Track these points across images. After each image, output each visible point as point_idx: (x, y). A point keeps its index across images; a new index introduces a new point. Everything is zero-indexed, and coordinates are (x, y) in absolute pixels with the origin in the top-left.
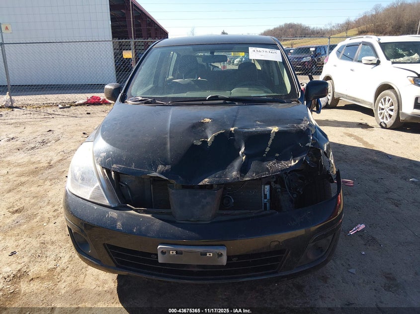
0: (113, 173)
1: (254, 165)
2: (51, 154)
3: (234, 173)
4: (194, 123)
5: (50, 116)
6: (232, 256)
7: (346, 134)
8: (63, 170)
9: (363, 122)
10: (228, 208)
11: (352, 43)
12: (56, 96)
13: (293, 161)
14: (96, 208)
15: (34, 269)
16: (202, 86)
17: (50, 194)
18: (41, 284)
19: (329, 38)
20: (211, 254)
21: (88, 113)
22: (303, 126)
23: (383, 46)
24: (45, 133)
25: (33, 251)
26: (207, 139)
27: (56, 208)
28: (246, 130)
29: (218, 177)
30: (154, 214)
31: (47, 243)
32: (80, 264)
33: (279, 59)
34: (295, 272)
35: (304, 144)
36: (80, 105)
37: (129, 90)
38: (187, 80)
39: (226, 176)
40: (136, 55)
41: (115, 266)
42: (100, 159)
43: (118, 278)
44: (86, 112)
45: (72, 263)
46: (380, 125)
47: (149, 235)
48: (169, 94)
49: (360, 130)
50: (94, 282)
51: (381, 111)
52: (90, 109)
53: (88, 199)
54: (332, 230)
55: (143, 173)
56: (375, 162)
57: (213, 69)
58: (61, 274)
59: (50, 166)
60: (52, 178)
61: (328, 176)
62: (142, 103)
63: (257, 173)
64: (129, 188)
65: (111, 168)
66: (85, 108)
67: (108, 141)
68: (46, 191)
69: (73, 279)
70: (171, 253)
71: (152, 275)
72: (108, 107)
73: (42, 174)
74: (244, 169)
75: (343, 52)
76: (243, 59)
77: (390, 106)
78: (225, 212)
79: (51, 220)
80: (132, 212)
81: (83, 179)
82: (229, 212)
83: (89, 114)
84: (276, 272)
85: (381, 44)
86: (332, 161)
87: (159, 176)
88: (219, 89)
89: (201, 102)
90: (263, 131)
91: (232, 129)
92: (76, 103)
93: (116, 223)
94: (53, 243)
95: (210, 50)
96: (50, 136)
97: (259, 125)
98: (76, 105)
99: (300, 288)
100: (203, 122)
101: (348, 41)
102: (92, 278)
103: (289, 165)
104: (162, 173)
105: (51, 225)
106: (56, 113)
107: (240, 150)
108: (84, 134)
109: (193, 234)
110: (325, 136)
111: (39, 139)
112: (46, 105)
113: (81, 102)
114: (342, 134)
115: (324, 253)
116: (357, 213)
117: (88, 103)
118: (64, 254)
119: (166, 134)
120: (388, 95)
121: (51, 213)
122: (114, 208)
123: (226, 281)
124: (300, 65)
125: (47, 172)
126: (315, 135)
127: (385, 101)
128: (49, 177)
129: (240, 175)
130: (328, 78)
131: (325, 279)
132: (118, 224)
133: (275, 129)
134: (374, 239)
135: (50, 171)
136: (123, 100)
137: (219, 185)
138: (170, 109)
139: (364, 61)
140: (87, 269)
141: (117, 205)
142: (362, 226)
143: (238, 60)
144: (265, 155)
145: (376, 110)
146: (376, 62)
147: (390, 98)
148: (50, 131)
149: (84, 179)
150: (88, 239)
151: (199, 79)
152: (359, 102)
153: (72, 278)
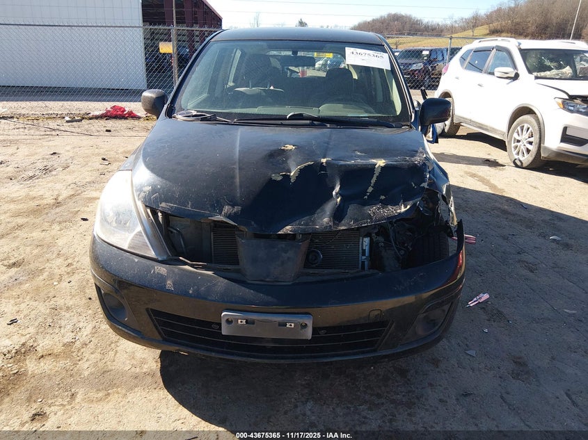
0: (160, 214)
1: (352, 209)
2: (58, 186)
3: (326, 220)
4: (272, 151)
5: (54, 133)
6: (319, 328)
7: (467, 173)
8: (77, 209)
9: (492, 158)
10: (314, 266)
11: (481, 48)
12: (60, 103)
13: (403, 207)
14: (136, 260)
15: (45, 343)
16: (276, 99)
17: (60, 242)
18: (54, 363)
19: (451, 38)
20: (293, 324)
21: (107, 131)
22: (417, 159)
23: (525, 53)
24: (47, 157)
25: (40, 319)
26: (290, 172)
27: (70, 261)
28: (342, 163)
29: (304, 224)
30: (216, 271)
31: (61, 309)
32: (107, 337)
33: (387, 66)
34: (398, 351)
35: (418, 184)
36: (97, 117)
37: (178, 100)
38: (256, 90)
39: (314, 223)
40: (178, 49)
41: (161, 339)
42: (143, 194)
43: (161, 356)
44: (105, 129)
45: (96, 335)
46: (514, 162)
47: (210, 298)
48: (234, 108)
49: (486, 168)
50: (128, 362)
51: (516, 144)
52: (111, 124)
53: (126, 248)
54: (449, 299)
55: (203, 215)
56: (505, 212)
57: (291, 75)
58: (82, 350)
59: (58, 204)
60: (61, 220)
61: (446, 227)
62: (198, 120)
63: (356, 220)
64: (182, 235)
65: (159, 207)
66: (102, 122)
67: (153, 170)
68: (55, 238)
69: (99, 356)
70: (239, 322)
71: (211, 351)
72: (136, 122)
73: (47, 214)
74: (338, 215)
75: (468, 60)
76: (329, 62)
77: (529, 137)
78: (311, 271)
79: (63, 278)
80: (187, 267)
81: (119, 222)
82: (316, 271)
83: (110, 131)
84: (375, 351)
85: (521, 51)
86: (452, 209)
87: (225, 220)
88: (304, 103)
89: (279, 122)
90: (365, 165)
91: (324, 160)
92: (91, 115)
93: (165, 282)
94: (68, 309)
95: (291, 48)
96: (55, 161)
97: (359, 157)
98: (90, 119)
99: (403, 373)
100: (284, 150)
101: (476, 44)
102: (125, 356)
103: (398, 211)
104: (229, 217)
105: (64, 284)
106: (62, 128)
107: (333, 189)
108: (104, 159)
109: (269, 299)
110: (445, 174)
111: (40, 165)
112: (47, 116)
113: (97, 113)
114: (462, 174)
115: (437, 327)
116: (479, 279)
117: (107, 116)
118: (85, 324)
119: (234, 164)
120: (527, 122)
121: (64, 269)
122: (162, 262)
123: (310, 361)
124: (409, 74)
125: (53, 212)
126: (432, 172)
127: (522, 130)
128: (57, 219)
129: (334, 223)
130: (447, 95)
131: (435, 362)
132: (168, 282)
133: (381, 163)
134: (500, 313)
135: (58, 210)
136: (170, 114)
137: (306, 235)
138: (237, 129)
139: (497, 74)
140: (118, 344)
141: (165, 257)
142: (486, 296)
143: (321, 62)
144: (366, 197)
145: (510, 142)
146: (513, 76)
147: (529, 126)
148: (55, 153)
149: (121, 222)
150: (124, 302)
151: (272, 88)
152: (486, 130)
153: (97, 356)
